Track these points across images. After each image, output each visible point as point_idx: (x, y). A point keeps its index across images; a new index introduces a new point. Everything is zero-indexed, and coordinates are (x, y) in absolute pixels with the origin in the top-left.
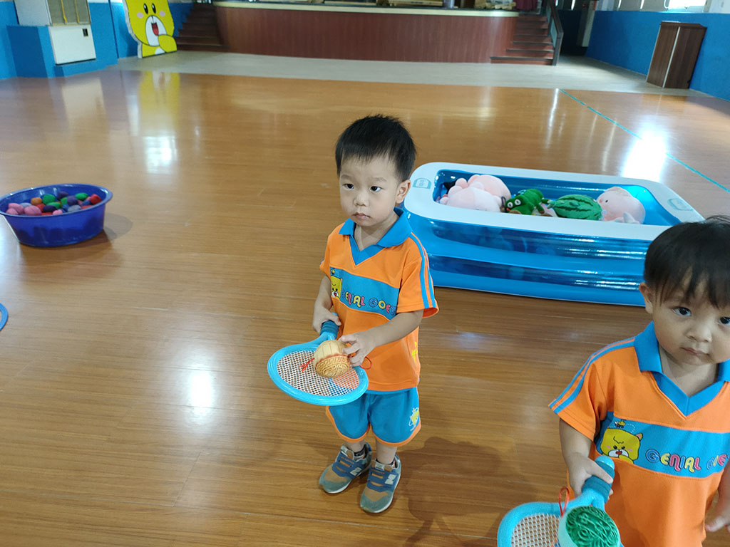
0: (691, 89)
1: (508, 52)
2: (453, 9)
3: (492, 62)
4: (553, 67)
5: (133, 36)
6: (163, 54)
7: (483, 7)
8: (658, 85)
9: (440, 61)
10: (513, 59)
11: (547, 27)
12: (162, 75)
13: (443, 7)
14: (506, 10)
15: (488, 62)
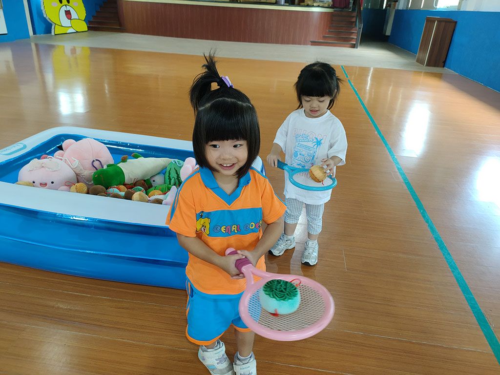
0: (445, 68)
1: (324, 37)
2: (283, 5)
3: (312, 45)
4: (355, 49)
5: (47, 18)
6: (75, 32)
7: (306, 5)
8: (422, 64)
9: (273, 43)
10: (327, 43)
11: (354, 20)
12: (73, 48)
13: (276, 3)
14: (323, 7)
15: (308, 44)
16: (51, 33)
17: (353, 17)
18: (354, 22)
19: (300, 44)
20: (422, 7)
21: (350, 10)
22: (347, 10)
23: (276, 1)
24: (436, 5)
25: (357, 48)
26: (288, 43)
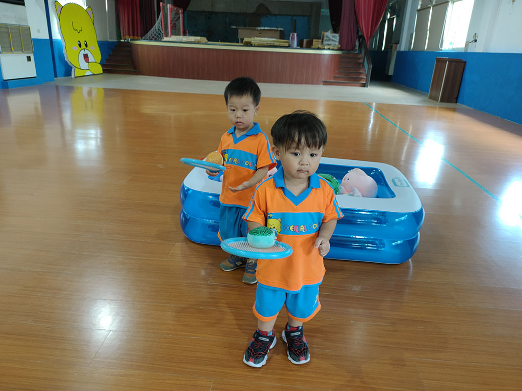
0: (458, 103)
1: (335, 78)
2: (296, 48)
3: (324, 84)
4: (365, 88)
5: (68, 62)
7: (317, 47)
8: (436, 100)
9: (287, 83)
10: (338, 83)
11: (362, 62)
12: (90, 89)
13: (289, 47)
14: (333, 50)
15: (321, 84)
16: (71, 75)
17: (360, 58)
18: (361, 63)
19: (313, 84)
20: (426, 49)
21: (356, 52)
22: (353, 52)
23: (289, 45)
24: (441, 47)
25: (367, 87)
26: (301, 83)
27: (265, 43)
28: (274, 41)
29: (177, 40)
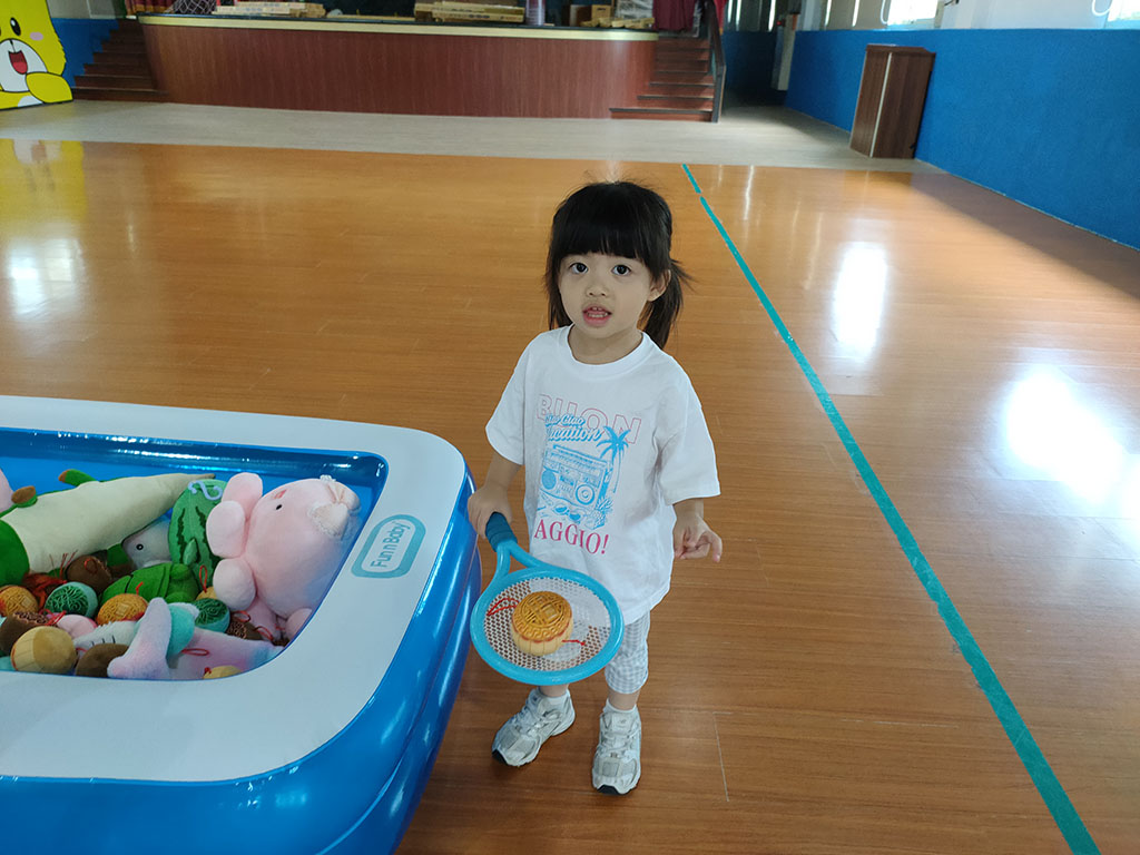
0: (917, 160)
1: (641, 99)
2: (542, 28)
3: (613, 117)
4: (711, 124)
7: (594, 25)
8: (864, 153)
9: (524, 115)
10: (647, 112)
11: (707, 59)
12: (37, 143)
13: (526, 24)
14: (632, 29)
15: (607, 117)
18: (705, 62)
19: (586, 115)
20: (854, 24)
21: (695, 36)
22: (688, 35)
23: (525, 18)
24: (886, 19)
25: (716, 121)
26: (559, 115)
27: (465, 15)
28: (488, 10)
29: (248, 13)
